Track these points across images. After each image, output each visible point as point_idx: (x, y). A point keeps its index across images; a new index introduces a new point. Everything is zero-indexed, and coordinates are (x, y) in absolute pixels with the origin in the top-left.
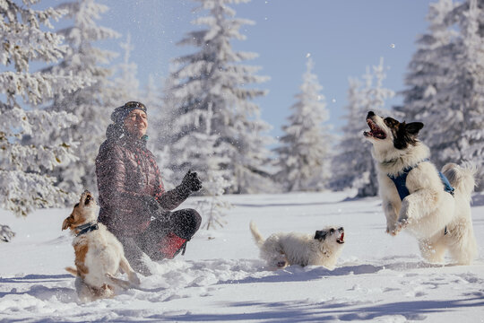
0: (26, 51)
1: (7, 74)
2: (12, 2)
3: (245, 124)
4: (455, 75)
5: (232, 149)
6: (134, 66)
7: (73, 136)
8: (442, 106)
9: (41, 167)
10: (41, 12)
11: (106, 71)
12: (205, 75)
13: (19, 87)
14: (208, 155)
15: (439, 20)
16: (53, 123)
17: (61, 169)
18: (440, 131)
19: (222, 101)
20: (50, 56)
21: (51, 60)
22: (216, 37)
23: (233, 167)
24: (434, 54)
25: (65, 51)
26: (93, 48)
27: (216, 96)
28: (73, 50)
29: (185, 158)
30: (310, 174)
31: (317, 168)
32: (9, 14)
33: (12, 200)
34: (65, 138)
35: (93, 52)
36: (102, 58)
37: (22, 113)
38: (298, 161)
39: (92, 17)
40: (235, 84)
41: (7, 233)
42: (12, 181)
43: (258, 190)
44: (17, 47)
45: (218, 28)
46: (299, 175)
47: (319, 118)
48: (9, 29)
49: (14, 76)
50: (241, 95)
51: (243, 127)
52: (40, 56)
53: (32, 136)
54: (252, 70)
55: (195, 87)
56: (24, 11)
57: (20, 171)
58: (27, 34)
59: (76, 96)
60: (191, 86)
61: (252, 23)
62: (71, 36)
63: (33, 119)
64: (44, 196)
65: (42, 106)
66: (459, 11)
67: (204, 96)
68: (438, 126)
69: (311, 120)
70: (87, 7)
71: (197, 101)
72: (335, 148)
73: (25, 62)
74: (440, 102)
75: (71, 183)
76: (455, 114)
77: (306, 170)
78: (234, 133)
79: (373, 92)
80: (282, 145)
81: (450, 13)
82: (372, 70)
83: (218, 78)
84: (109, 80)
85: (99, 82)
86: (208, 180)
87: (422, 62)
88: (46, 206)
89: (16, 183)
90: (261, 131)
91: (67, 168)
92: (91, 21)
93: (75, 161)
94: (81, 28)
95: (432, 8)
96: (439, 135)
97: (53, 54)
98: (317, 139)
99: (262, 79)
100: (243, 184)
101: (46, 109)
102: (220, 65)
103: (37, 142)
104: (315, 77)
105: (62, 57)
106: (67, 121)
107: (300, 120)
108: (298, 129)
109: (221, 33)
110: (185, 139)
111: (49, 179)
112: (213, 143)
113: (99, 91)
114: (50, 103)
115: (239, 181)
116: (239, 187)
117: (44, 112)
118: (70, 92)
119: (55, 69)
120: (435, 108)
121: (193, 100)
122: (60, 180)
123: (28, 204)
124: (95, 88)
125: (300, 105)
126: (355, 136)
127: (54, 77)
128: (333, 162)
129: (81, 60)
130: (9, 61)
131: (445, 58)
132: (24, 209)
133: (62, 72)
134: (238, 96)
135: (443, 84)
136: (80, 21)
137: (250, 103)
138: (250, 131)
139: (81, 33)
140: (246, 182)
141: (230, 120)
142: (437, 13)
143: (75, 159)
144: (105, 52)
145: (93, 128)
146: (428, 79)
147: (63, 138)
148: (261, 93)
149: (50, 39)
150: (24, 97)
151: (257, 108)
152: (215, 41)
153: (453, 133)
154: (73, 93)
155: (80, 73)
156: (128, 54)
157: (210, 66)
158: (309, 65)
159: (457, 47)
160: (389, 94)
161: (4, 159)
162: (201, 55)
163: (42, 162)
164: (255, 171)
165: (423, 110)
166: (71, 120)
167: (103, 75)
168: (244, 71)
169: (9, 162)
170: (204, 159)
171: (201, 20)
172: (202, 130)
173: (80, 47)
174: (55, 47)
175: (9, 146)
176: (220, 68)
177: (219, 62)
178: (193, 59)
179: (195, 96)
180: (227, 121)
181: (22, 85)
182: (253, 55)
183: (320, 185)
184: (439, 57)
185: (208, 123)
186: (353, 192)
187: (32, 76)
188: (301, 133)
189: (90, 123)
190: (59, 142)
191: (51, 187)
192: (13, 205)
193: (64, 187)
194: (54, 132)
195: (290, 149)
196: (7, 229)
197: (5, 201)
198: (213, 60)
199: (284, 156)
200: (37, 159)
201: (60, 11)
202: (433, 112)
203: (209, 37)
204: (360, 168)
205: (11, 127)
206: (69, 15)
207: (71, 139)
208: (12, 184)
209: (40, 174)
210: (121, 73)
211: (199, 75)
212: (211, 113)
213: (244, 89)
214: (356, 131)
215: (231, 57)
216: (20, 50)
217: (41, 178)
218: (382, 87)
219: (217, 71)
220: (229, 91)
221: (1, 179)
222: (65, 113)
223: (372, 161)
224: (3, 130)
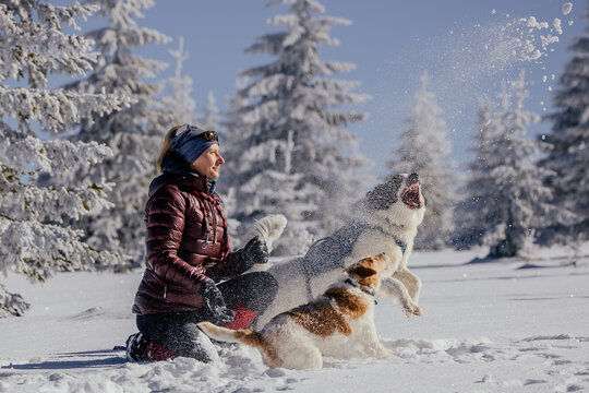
0: (43, 60)
1: (19, 92)
3: (338, 159)
5: (321, 193)
6: (189, 81)
7: (106, 175)
9: (64, 216)
10: (64, 8)
11: (150, 87)
12: (284, 93)
13: (34, 110)
14: (288, 200)
16: (81, 160)
17: (90, 219)
19: (307, 128)
20: (75, 67)
21: (77, 72)
22: (299, 42)
23: (321, 217)
25: (96, 61)
26: (134, 56)
27: (297, 121)
28: (107, 59)
29: (256, 205)
30: (426, 227)
31: (435, 218)
32: (22, 10)
33: (25, 260)
34: (95, 177)
35: (133, 62)
36: (145, 69)
37: (38, 144)
39: (131, 14)
40: (324, 105)
41: (19, 304)
42: (25, 234)
44: (32, 55)
45: (301, 30)
47: (438, 151)
48: (20, 30)
49: (28, 93)
50: (331, 120)
51: (334, 163)
52: (62, 67)
53: (52, 175)
54: (347, 86)
55: (270, 109)
56: (41, 6)
57: (35, 221)
58: (45, 37)
59: (111, 120)
60: (265, 107)
61: (347, 22)
63: (53, 152)
64: (67, 255)
65: (65, 134)
67: (283, 121)
69: (427, 154)
71: (273, 128)
72: (459, 192)
73: (42, 75)
75: (104, 237)
78: (321, 170)
79: (511, 116)
82: (509, 88)
83: (301, 96)
84: (154, 99)
85: (142, 102)
87: (578, 76)
88: (70, 268)
89: (30, 237)
90: (359, 170)
91: (99, 217)
92: (130, 21)
93: (108, 208)
94: (117, 29)
98: (434, 179)
101: (70, 139)
102: (304, 79)
103: (58, 183)
104: (432, 95)
105: (92, 68)
106: (98, 154)
107: (412, 154)
108: (408, 165)
109: (305, 36)
110: (256, 180)
111: (74, 233)
112: (294, 185)
113: (142, 115)
114: (78, 129)
117: (68, 143)
118: (102, 115)
119: (82, 85)
121: (267, 127)
122: (90, 234)
123: (46, 265)
124: (136, 110)
125: (411, 134)
126: (486, 176)
127: (86, 94)
128: (456, 210)
129: (117, 72)
130: (20, 73)
132: (41, 272)
133: (92, 88)
134: (328, 122)
136: (116, 21)
137: (345, 132)
138: (344, 168)
139: (118, 36)
141: (317, 154)
143: (109, 205)
144: (148, 62)
145: (132, 164)
146: (586, 98)
147: (92, 178)
148: (359, 118)
149: (76, 44)
150: (41, 122)
151: (354, 137)
152: (297, 48)
154: (107, 117)
155: (116, 91)
156: (180, 64)
157: (290, 81)
158: (424, 79)
160: (532, 118)
161: (14, 206)
162: (279, 68)
163: (65, 210)
165: (579, 140)
166: (104, 153)
167: (147, 93)
168: (337, 87)
169: (20, 210)
170: (282, 204)
171: (278, 18)
172: (279, 167)
173: (116, 53)
174: (83, 55)
175: (21, 187)
176: (305, 85)
177: (302, 75)
178: (268, 72)
179: (271, 121)
180: (313, 155)
181: (38, 107)
182: (349, 66)
183: (439, 241)
185: (288, 158)
186: (484, 252)
187: (52, 95)
189: (129, 157)
190: (88, 182)
191: (76, 242)
192: (27, 267)
193: (95, 243)
194: (81, 170)
196: (19, 299)
197: (15, 262)
198: (294, 73)
200: (58, 205)
201: (89, 6)
203: (289, 41)
204: (493, 219)
205: (24, 163)
206: (102, 12)
208: (25, 238)
209: (63, 226)
210: (170, 91)
211: (275, 92)
212: (291, 144)
213: (337, 112)
214: (488, 169)
215: (318, 68)
216: (36, 59)
217: (64, 231)
218: (522, 110)
219: (300, 88)
220: (315, 115)
221: (11, 231)
222: (96, 143)
223: (509, 210)
224: (13, 167)
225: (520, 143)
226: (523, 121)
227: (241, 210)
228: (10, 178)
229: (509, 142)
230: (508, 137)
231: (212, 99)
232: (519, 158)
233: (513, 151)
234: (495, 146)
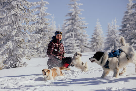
0: (28, 19)
1: (24, 25)
2: (25, 7)
3: (83, 35)
4: (134, 21)
5: (80, 42)
6: (55, 22)
7: (41, 40)
8: (131, 29)
9: (33, 48)
10: (32, 10)
11: (48, 23)
12: (72, 23)
13: (27, 28)
14: (74, 43)
15: (130, 8)
16: (36, 37)
17: (38, 48)
18: (131, 35)
19: (77, 30)
20: (34, 20)
22: (75, 14)
23: (80, 46)
24: (129, 16)
26: (45, 18)
27: (75, 29)
28: (40, 19)
29: (68, 44)
30: (99, 47)
31: (101, 45)
32: (24, 10)
34: (39, 40)
35: (45, 19)
36: (47, 20)
37: (28, 35)
38: (96, 44)
39: (44, 10)
40: (80, 25)
41: (26, 64)
42: (26, 51)
43: (86, 51)
44: (26, 19)
45: (75, 12)
46: (96, 47)
47: (101, 33)
48: (24, 14)
49: (26, 26)
51: (82, 36)
52: (32, 20)
54: (84, 22)
55: (70, 27)
56: (28, 9)
57: (28, 49)
58: (29, 15)
59: (41, 30)
60: (69, 26)
61: (83, 10)
62: (39, 15)
63: (31, 36)
64: (34, 55)
66: (134, 5)
67: (72, 29)
68: (130, 34)
69: (99, 34)
70: (43, 8)
71: (71, 30)
72: (105, 40)
73: (28, 22)
74: (131, 28)
75: (40, 51)
76: (135, 31)
77: (98, 46)
78: (80, 37)
79: (114, 26)
80: (92, 40)
81: (132, 6)
82: (113, 21)
83: (75, 24)
84: (49, 26)
85: (47, 26)
86: (74, 50)
87: (126, 18)
88: (35, 57)
89: (27, 52)
90: (87, 37)
92: (44, 11)
94: (42, 13)
95: (128, 5)
96: (131, 36)
97: (35, 20)
98: (100, 38)
99: (86, 24)
100: (83, 50)
101: (34, 33)
103: (32, 41)
104: (99, 23)
105: (37, 20)
106: (39, 36)
107: (96, 34)
108: (96, 36)
109: (76, 13)
110: (68, 40)
111: (35, 51)
112: (75, 40)
113: (47, 29)
114: (35, 32)
115: (82, 49)
116: (82, 51)
117: (33, 34)
119: (35, 24)
120: (129, 29)
121: (70, 30)
122: (38, 51)
123: (30, 57)
124: (45, 28)
125: (96, 30)
126: (110, 37)
127: (36, 25)
128: (105, 44)
129: (42, 21)
130: (24, 22)
131: (132, 17)
132: (29, 58)
133: (37, 24)
135: (131, 23)
136: (41, 12)
137: (84, 30)
138: (84, 37)
139: (42, 14)
140: (83, 49)
141: (79, 34)
142: (129, 6)
143: (41, 45)
144: (47, 19)
145: (45, 38)
146: (127, 22)
147: (38, 40)
148: (86, 27)
149: (34, 16)
150: (28, 31)
151: (85, 31)
152: (74, 15)
153: (134, 35)
154: (40, 29)
155: (42, 24)
156: (53, 19)
157: (73, 21)
158: (98, 20)
159: (134, 14)
160: (118, 26)
161: (24, 46)
162: (71, 19)
163: (33, 46)
164: (85, 47)
165: (126, 30)
167: (47, 24)
168: (82, 22)
169: (25, 47)
170: (73, 44)
171: (71, 10)
172: (72, 37)
173: (41, 18)
174: (35, 18)
175: (25, 43)
176: (76, 22)
177: (75, 20)
178: (69, 20)
179: (70, 29)
180: (78, 35)
182: (84, 18)
183: (102, 49)
184: (130, 17)
185: (74, 35)
186: (110, 51)
187: (30, 26)
188: (96, 37)
189: (45, 36)
190: (37, 41)
191: (36, 52)
192: (27, 57)
193: (39, 52)
194: (36, 39)
195: (94, 41)
197: (25, 56)
198: (74, 20)
199: (92, 43)
200: (32, 46)
201: (36, 9)
202: (129, 31)
203: (73, 14)
204: (111, 45)
206: (39, 10)
207: (40, 41)
209: (33, 50)
210: (52, 24)
211: (71, 23)
212: (74, 33)
213: (82, 27)
214: (110, 36)
215: (78, 19)
216: (27, 19)
217: (33, 51)
218: (116, 25)
219: (75, 22)
220: (78, 27)
221: (24, 51)
222: (39, 34)
223: (114, 43)
224: (24, 39)
225: (116, 31)
226: (116, 27)
227: (65, 45)
228: (23, 41)
229: (114, 31)
230: (114, 30)
231: (59, 25)
232: (116, 34)
233: (114, 33)
234: (111, 32)
